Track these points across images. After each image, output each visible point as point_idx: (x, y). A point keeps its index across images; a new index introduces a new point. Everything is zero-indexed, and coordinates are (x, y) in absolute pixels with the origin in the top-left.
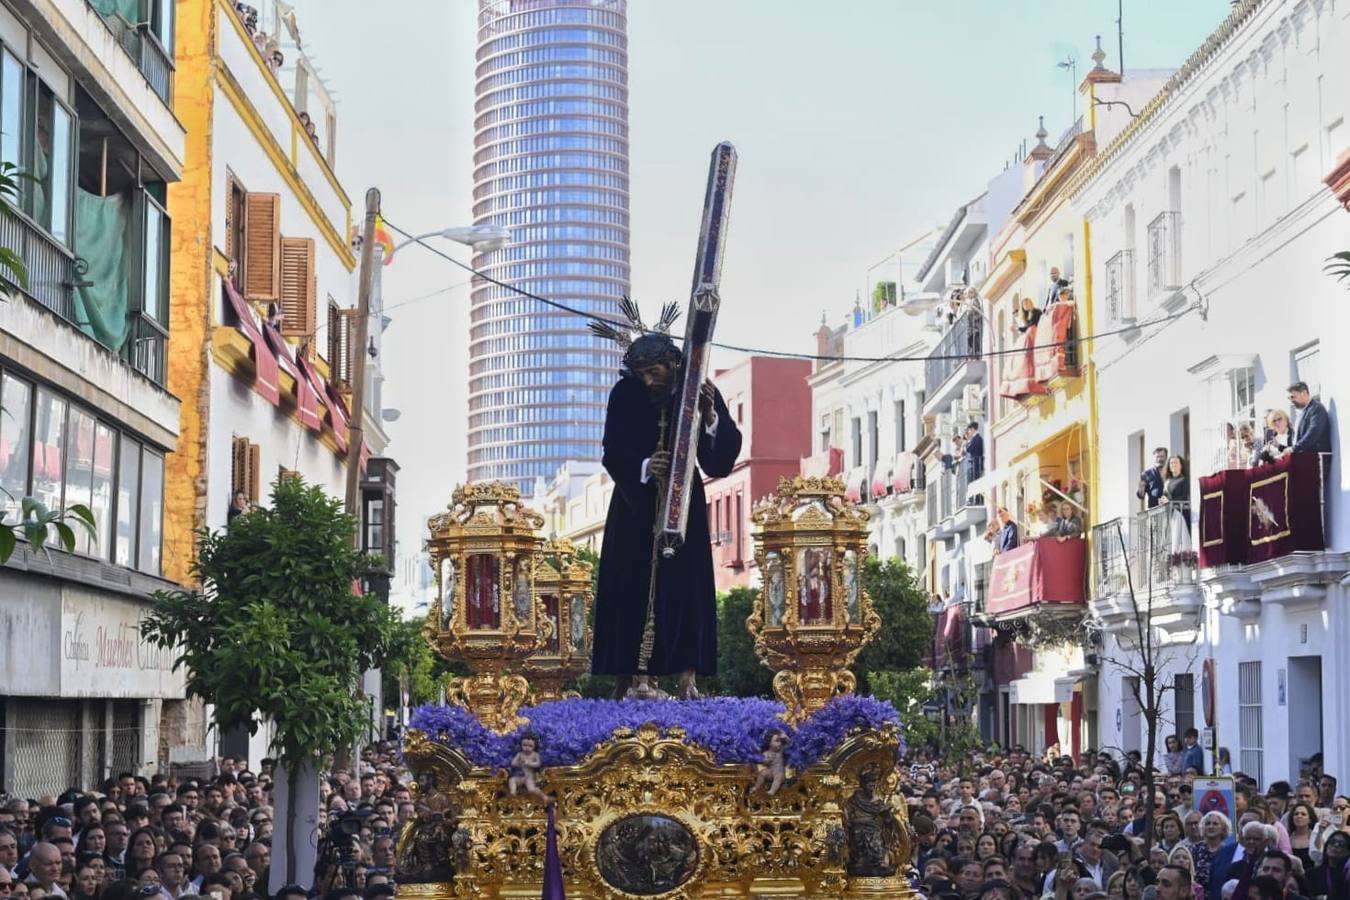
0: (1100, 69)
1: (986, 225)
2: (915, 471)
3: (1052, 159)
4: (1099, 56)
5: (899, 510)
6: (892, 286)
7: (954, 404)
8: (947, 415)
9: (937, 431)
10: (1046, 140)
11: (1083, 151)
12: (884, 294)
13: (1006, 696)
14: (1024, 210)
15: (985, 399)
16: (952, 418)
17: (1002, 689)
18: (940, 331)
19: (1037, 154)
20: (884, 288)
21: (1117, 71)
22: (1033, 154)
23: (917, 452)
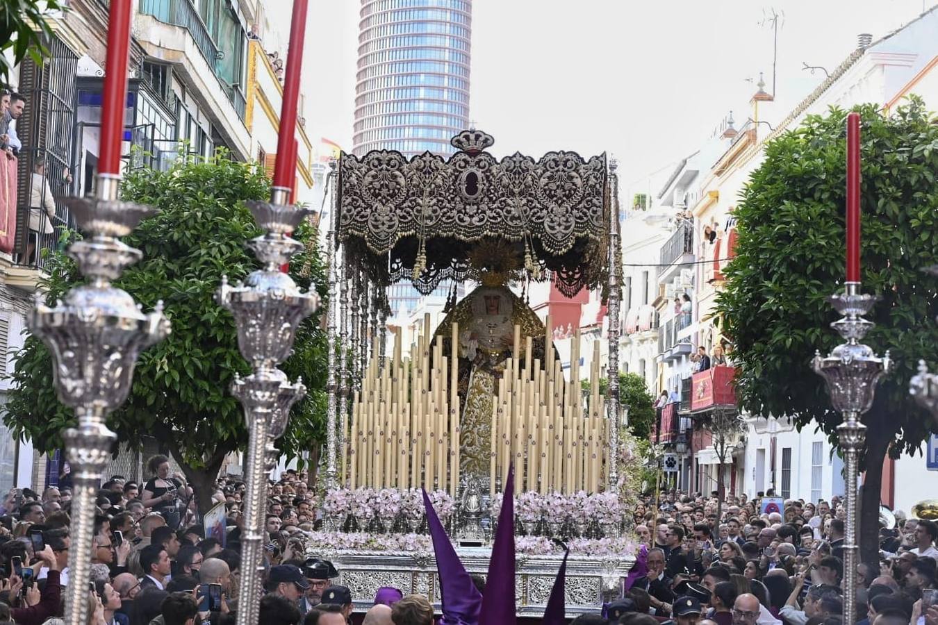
0: (761, 93)
1: (698, 172)
2: (653, 317)
3: (736, 139)
4: (761, 85)
5: (642, 341)
6: (644, 197)
7: (676, 279)
8: (672, 285)
9: (666, 294)
10: (733, 125)
11: (749, 140)
12: (639, 201)
13: (697, 459)
14: (717, 168)
15: (693, 277)
16: (674, 286)
17: (695, 456)
18: (671, 231)
19: (727, 135)
20: (638, 197)
21: (772, 94)
22: (724, 134)
23: (654, 305)
